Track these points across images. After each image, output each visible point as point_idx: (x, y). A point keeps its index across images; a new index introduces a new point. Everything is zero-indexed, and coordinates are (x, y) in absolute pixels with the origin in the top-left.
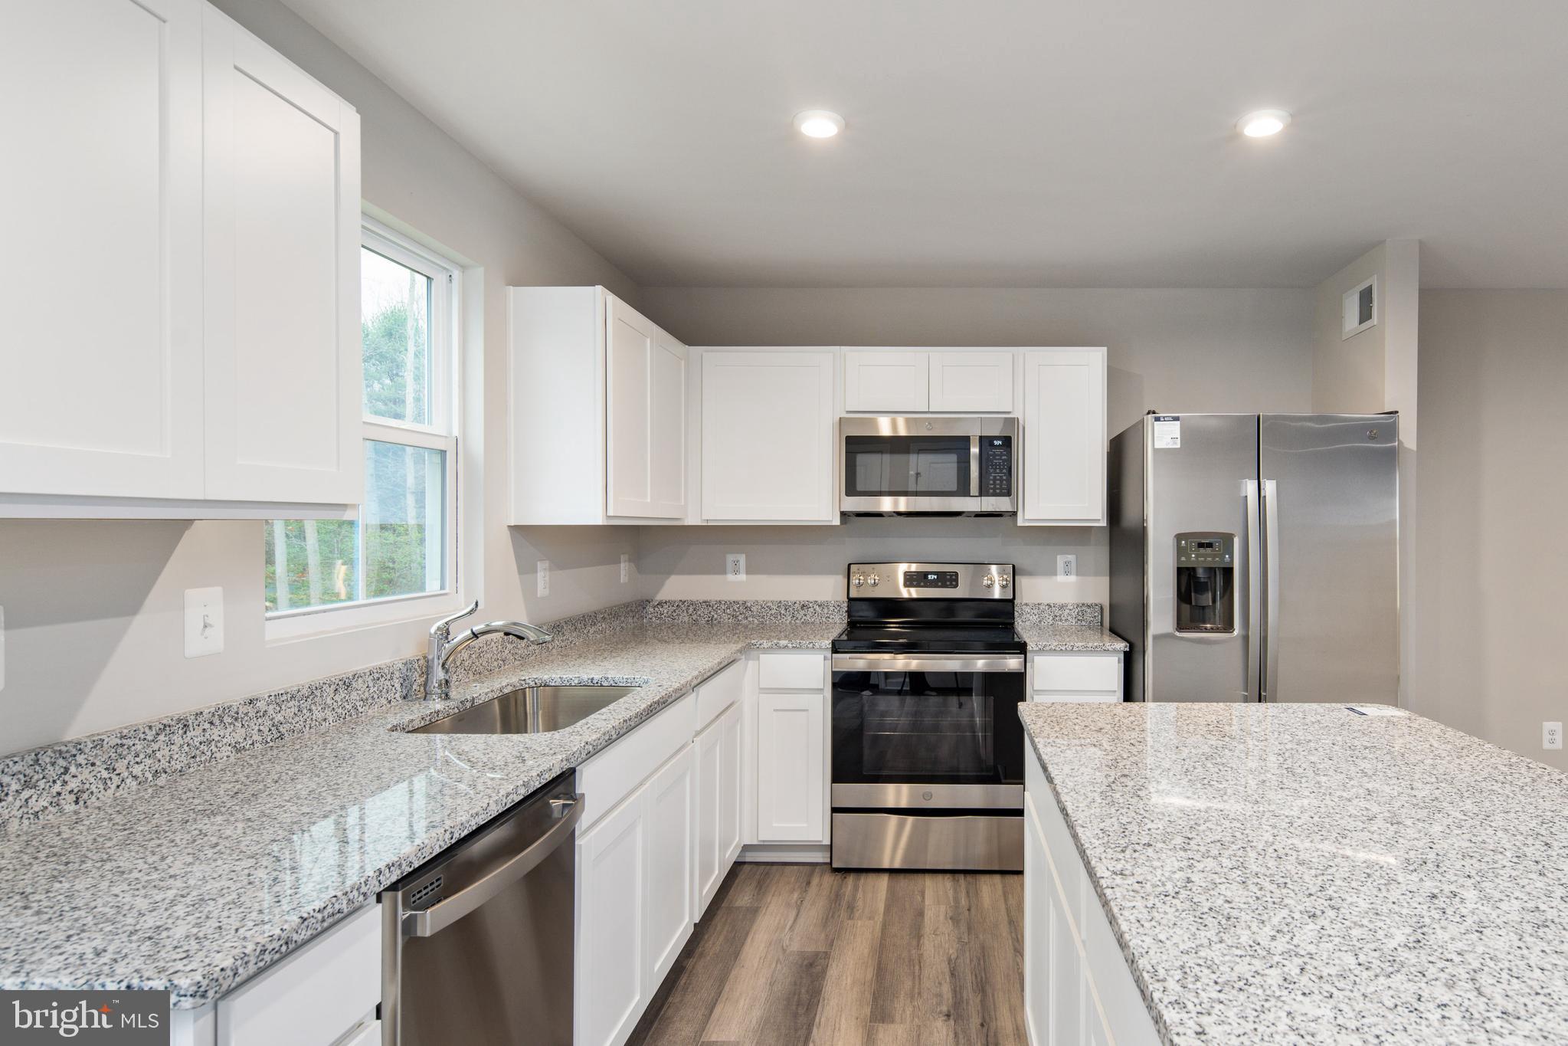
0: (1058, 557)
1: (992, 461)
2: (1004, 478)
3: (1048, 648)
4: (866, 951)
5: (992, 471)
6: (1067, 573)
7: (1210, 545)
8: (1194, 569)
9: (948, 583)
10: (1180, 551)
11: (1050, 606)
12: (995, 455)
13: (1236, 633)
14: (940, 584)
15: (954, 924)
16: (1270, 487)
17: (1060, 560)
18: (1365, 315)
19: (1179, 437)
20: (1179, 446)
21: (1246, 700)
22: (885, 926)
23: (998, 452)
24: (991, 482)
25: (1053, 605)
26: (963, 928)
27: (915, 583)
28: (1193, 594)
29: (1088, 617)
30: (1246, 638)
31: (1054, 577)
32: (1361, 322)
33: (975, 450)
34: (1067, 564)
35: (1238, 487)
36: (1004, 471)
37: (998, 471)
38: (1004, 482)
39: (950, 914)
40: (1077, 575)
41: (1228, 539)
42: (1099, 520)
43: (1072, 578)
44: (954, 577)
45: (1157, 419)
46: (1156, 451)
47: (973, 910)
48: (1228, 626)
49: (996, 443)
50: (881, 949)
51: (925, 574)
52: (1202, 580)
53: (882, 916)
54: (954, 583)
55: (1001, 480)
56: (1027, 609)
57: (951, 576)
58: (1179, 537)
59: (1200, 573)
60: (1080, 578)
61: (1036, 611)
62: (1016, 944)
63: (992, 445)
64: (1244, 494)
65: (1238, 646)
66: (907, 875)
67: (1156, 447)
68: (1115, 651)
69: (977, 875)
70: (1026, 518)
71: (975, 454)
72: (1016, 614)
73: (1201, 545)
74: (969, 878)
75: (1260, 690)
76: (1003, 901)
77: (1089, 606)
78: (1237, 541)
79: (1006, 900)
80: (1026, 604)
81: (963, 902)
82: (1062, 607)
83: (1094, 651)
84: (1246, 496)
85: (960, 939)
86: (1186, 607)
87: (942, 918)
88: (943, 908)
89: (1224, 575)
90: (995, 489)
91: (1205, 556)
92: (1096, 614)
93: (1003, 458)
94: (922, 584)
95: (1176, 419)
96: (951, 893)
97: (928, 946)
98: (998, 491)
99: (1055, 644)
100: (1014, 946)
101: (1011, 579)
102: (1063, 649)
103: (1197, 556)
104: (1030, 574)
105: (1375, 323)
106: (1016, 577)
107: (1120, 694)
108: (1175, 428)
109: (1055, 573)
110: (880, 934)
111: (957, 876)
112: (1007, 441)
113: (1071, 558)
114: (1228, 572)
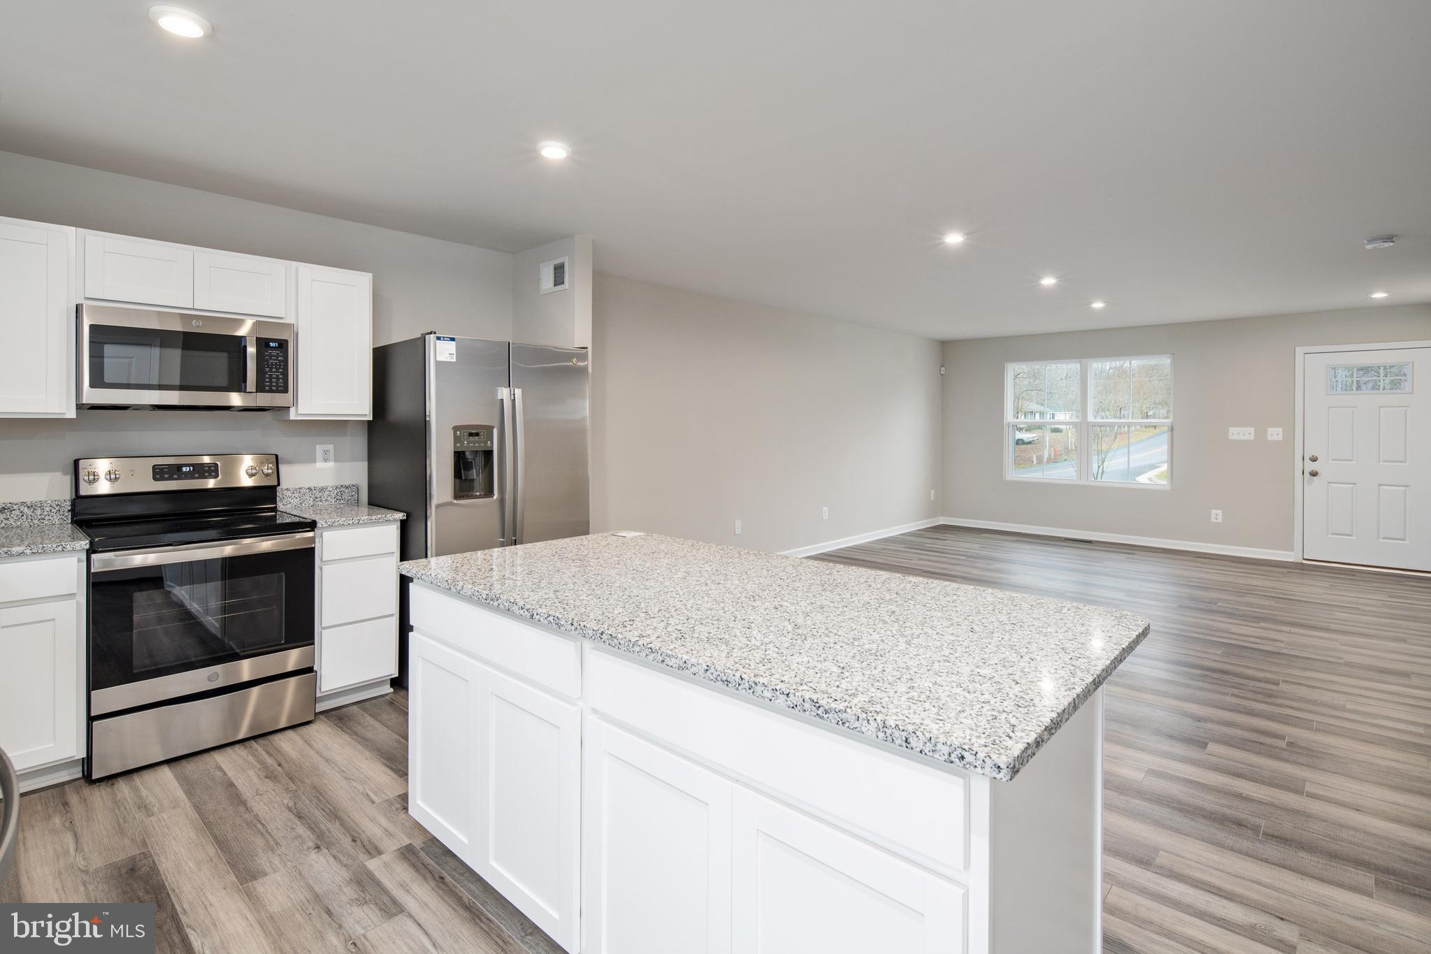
0: (317, 446)
1: (267, 361)
2: (281, 376)
3: (336, 524)
4: (192, 835)
5: (267, 370)
6: (326, 460)
7: (477, 434)
8: (463, 452)
9: (207, 474)
10: (457, 439)
11: (311, 490)
12: (271, 356)
13: (495, 497)
14: (197, 475)
15: (273, 781)
16: (518, 392)
17: (319, 449)
18: (559, 280)
19: (455, 353)
20: (455, 360)
21: (503, 545)
22: (198, 808)
23: (274, 353)
24: (267, 380)
25: (313, 488)
26: (285, 780)
27: (166, 476)
28: (462, 471)
29: (346, 496)
30: (502, 501)
31: (314, 464)
32: (555, 285)
33: (251, 350)
34: (326, 452)
35: (495, 393)
36: (281, 370)
37: (274, 370)
38: (281, 380)
39: (262, 775)
40: (335, 461)
41: (490, 428)
42: (366, 415)
43: (331, 464)
44: (213, 468)
45: (439, 338)
46: (438, 363)
47: (284, 764)
48: (489, 492)
49: (271, 344)
50: (208, 825)
51: (179, 467)
52: (470, 460)
53: (186, 800)
54: (213, 474)
55: (277, 378)
56: (288, 494)
57: (210, 467)
58: (456, 429)
59: (468, 456)
60: (337, 464)
61: (297, 495)
62: (344, 775)
63: (267, 345)
64: (499, 397)
65: (496, 507)
66: (189, 759)
67: (438, 359)
68: (395, 520)
69: (268, 737)
70: (299, 412)
71: (252, 354)
72: (278, 498)
73: (471, 435)
74: (261, 741)
75: (512, 535)
76: (308, 747)
77: (347, 487)
78: (495, 432)
79: (311, 746)
80: (287, 489)
81: (269, 761)
82: (322, 489)
83: (377, 523)
84: (502, 400)
85: (287, 790)
86: (458, 480)
87: (256, 780)
88: (251, 773)
89: (485, 457)
90: (271, 386)
91: (474, 442)
92: (353, 493)
93: (280, 358)
94: (175, 476)
95: (453, 339)
96: (251, 759)
97: (259, 807)
98: (274, 388)
99: (343, 519)
100: (343, 776)
101: (275, 468)
102: (351, 523)
103: (468, 443)
104: (290, 462)
105: (567, 287)
106: (280, 466)
107: (398, 555)
108: (452, 346)
109: (314, 461)
110: (197, 816)
111: (247, 743)
112: (283, 345)
113: (330, 447)
114: (488, 454)
